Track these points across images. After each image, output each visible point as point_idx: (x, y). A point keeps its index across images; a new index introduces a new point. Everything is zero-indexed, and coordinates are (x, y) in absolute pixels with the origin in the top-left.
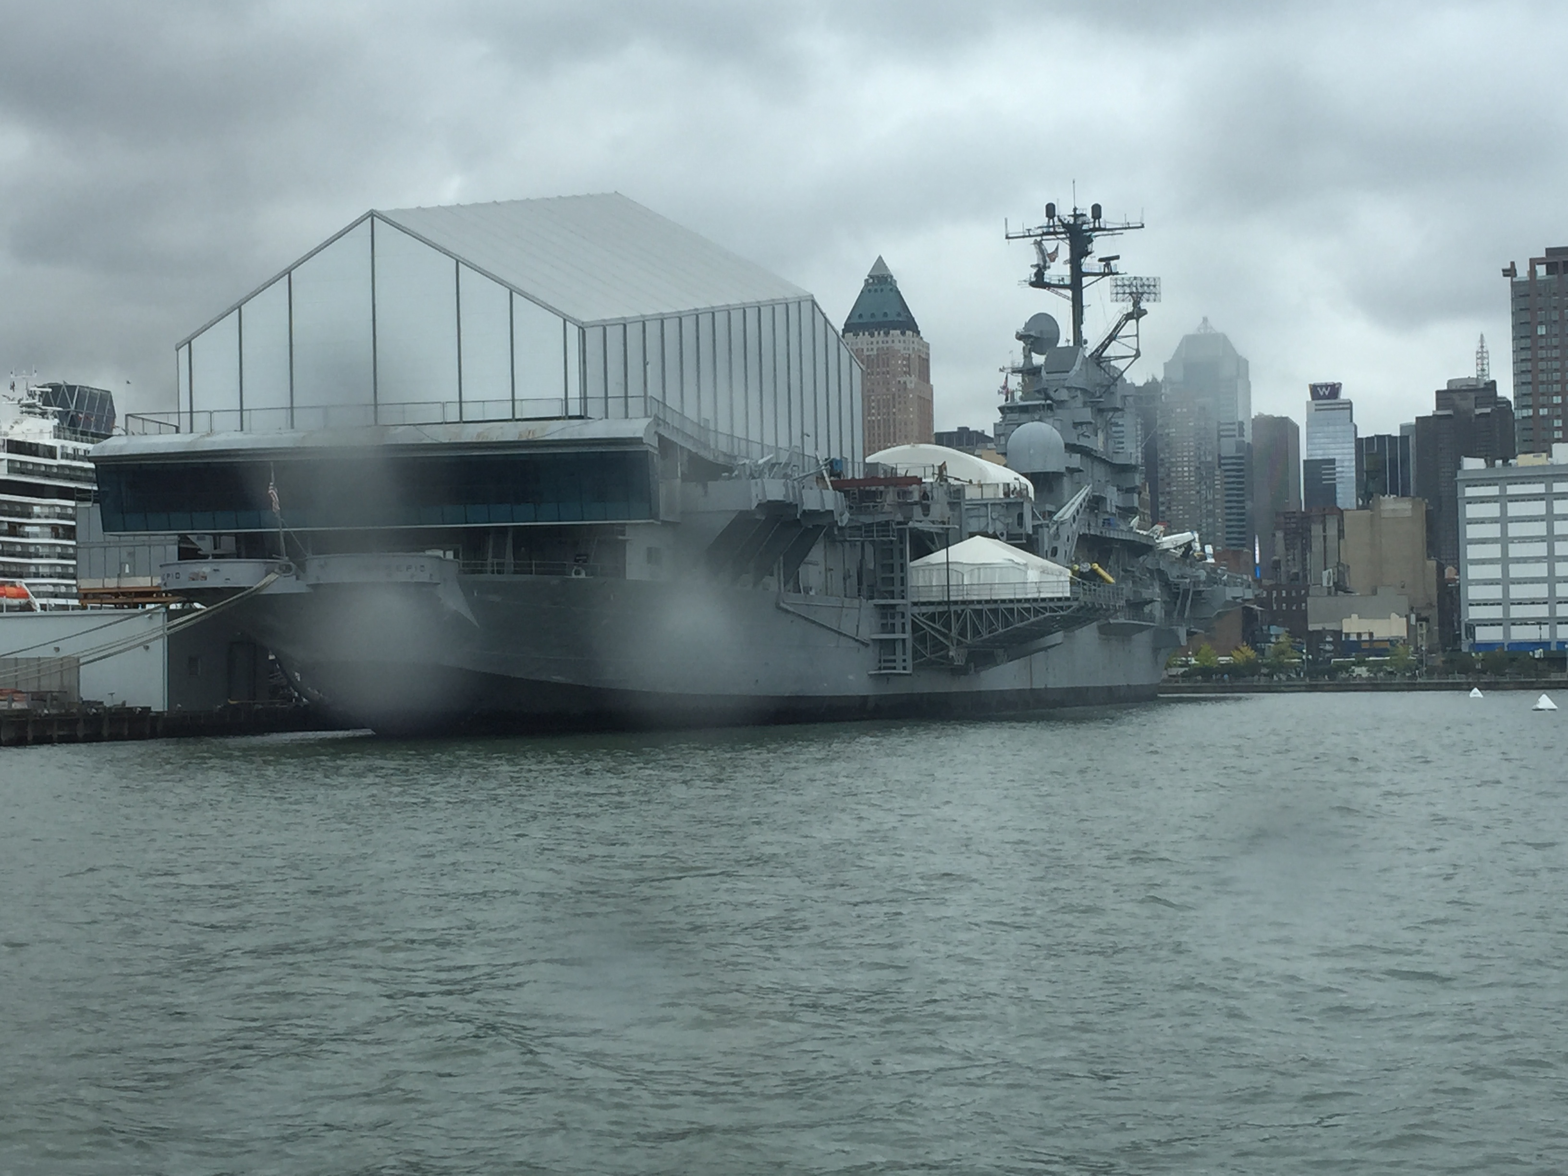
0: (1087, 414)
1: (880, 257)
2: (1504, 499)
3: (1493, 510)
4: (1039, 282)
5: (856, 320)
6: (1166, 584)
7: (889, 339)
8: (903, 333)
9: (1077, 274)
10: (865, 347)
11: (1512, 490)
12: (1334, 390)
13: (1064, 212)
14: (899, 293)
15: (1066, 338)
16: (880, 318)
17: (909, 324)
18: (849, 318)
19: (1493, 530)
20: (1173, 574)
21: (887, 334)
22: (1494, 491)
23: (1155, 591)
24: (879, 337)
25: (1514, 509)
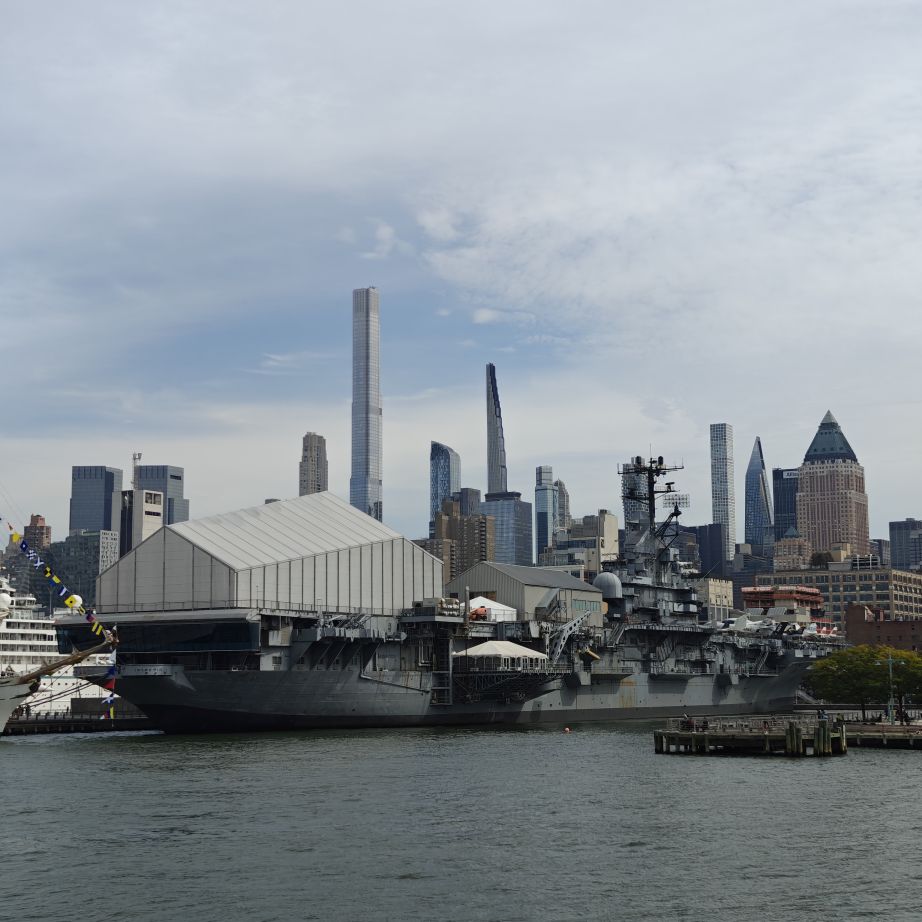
1: (829, 412)
5: (812, 453)
7: (835, 465)
8: (844, 461)
9: (652, 492)
10: (818, 470)
13: (646, 460)
14: (841, 434)
16: (828, 451)
17: (850, 456)
18: (808, 452)
21: (833, 462)
24: (828, 464)
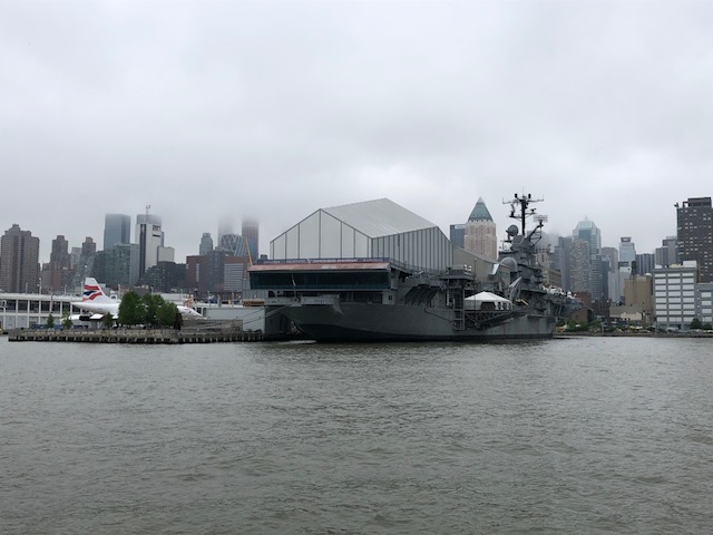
0: (524, 255)
2: (667, 278)
3: (664, 281)
4: (512, 216)
5: (472, 217)
6: (552, 304)
8: (487, 221)
9: (524, 214)
10: (475, 225)
11: (670, 275)
12: (629, 240)
13: (520, 197)
14: (486, 208)
15: (520, 232)
16: (480, 216)
17: (489, 218)
19: (664, 288)
20: (555, 301)
21: (482, 221)
22: (664, 275)
23: (548, 306)
24: (480, 222)
25: (670, 281)
